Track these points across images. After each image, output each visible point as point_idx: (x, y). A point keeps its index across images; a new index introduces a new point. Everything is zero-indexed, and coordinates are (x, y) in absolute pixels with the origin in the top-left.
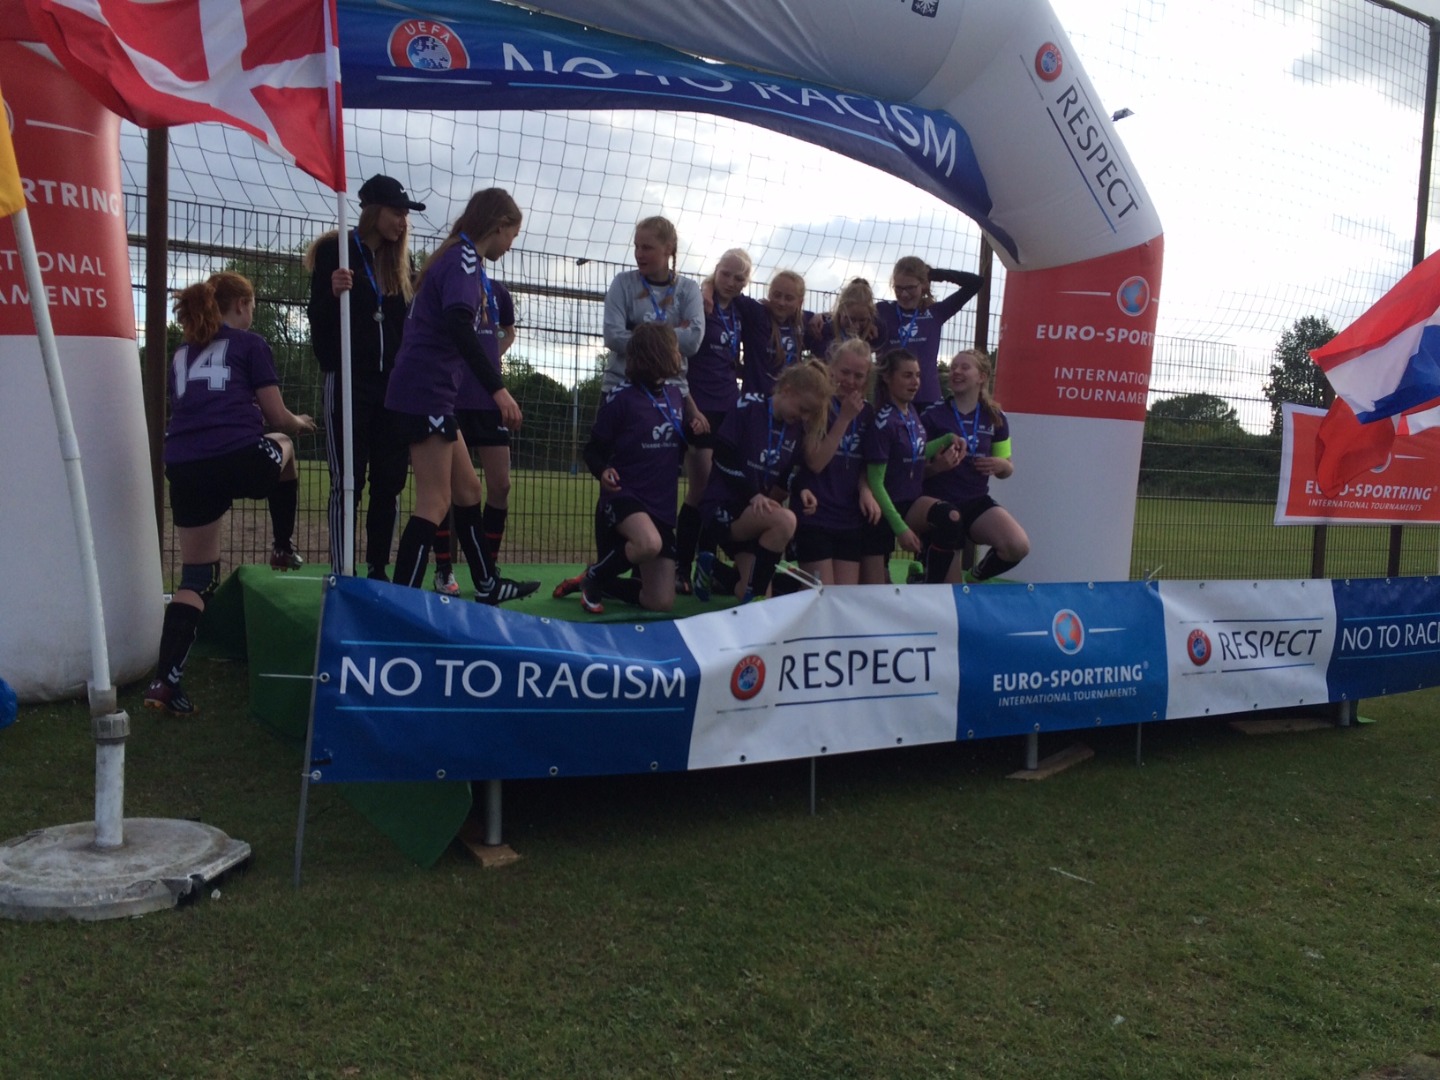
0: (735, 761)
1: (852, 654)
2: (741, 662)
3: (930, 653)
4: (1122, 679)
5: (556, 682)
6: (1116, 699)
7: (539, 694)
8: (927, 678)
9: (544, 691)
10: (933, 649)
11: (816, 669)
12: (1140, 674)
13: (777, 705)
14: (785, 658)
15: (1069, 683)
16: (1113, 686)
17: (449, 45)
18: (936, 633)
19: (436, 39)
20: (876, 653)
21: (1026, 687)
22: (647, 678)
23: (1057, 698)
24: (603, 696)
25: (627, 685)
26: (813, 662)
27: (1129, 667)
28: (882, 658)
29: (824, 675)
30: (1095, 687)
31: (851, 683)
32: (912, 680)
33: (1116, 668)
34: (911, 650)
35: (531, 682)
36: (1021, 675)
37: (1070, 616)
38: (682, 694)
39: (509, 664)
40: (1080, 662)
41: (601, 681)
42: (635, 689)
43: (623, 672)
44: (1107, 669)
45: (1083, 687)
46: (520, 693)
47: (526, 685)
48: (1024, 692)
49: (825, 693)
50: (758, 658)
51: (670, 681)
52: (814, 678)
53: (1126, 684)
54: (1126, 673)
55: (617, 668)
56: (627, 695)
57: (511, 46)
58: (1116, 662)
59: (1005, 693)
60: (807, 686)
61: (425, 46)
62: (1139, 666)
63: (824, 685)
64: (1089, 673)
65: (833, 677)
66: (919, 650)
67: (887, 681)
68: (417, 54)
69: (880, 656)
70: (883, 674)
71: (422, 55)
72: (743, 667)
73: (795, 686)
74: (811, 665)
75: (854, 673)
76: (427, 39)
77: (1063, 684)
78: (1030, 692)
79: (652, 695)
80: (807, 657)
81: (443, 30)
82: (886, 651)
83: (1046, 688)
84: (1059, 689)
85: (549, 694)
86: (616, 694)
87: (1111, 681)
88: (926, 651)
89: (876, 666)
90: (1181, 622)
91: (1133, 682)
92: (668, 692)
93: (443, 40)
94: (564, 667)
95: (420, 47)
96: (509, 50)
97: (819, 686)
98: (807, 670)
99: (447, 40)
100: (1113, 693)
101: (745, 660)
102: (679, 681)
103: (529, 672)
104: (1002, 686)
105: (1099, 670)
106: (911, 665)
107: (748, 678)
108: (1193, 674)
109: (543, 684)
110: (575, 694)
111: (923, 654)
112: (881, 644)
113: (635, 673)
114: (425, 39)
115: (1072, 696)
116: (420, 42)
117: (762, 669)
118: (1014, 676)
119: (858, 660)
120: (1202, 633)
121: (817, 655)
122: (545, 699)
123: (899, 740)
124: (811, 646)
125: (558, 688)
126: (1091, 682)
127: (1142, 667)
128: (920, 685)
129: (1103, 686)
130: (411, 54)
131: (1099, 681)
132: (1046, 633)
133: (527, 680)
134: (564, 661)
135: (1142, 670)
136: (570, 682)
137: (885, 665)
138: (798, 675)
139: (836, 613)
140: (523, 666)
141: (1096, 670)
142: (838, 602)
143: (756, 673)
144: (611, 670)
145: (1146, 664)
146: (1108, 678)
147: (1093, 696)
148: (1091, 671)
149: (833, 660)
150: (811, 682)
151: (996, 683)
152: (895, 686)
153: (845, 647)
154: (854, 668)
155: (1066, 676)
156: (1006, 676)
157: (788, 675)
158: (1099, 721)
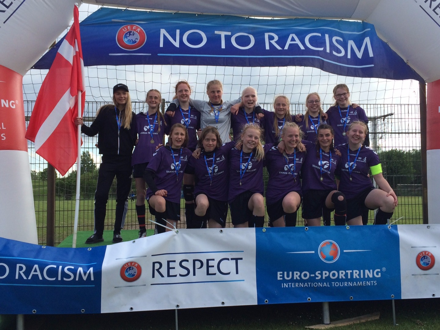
0: (128, 310)
1: (194, 261)
2: (125, 265)
3: (239, 261)
4: (366, 277)
5: (32, 273)
6: (362, 287)
7: (25, 278)
8: (237, 273)
9: (27, 276)
10: (241, 259)
11: (174, 268)
12: (380, 274)
13: (151, 285)
14: (154, 263)
15: (328, 278)
16: (360, 280)
17: (140, 33)
18: (243, 251)
19: (135, 32)
20: (208, 261)
21: (298, 278)
22: (74, 271)
23: (320, 284)
24: (54, 279)
25: (64, 274)
26: (172, 265)
27: (371, 271)
28: (211, 263)
29: (179, 270)
30: (347, 280)
31: (194, 274)
32: (229, 273)
33: (362, 271)
34: (228, 259)
35: (21, 272)
36: (295, 273)
37: (331, 243)
38: (92, 279)
39: (12, 265)
40: (337, 267)
41: (52, 272)
42: (69, 277)
43: (63, 269)
44: (354, 271)
45: (338, 279)
46: (17, 277)
47: (19, 274)
48: (297, 281)
49: (179, 279)
50: (135, 263)
51: (85, 273)
52: (172, 272)
53: (369, 279)
54: (369, 274)
55: (61, 267)
56: (65, 279)
57: (164, 30)
58: (361, 267)
59: (284, 281)
60: (169, 276)
61: (130, 35)
62: (379, 270)
63: (178, 275)
64: (342, 273)
65: (185, 272)
66: (232, 259)
67: (215, 274)
68: (127, 38)
69: (210, 262)
70: (211, 270)
71: (129, 38)
72: (127, 267)
73: (162, 276)
74: (171, 266)
75: (196, 270)
76: (131, 32)
77: (324, 278)
78: (301, 281)
79: (77, 279)
80: (169, 262)
81: (137, 27)
82: (213, 260)
83: (312, 280)
84: (321, 280)
85: (30, 278)
86: (59, 279)
87: (358, 277)
88: (237, 260)
89: (208, 267)
90: (412, 247)
91: (374, 278)
92: (85, 278)
93: (137, 32)
94: (36, 266)
95: (128, 35)
96: (163, 32)
97: (176, 276)
98: (169, 268)
99: (138, 31)
100: (360, 284)
101: (127, 264)
102: (90, 273)
103: (21, 268)
104: (283, 277)
105: (349, 272)
106: (228, 266)
107: (131, 272)
108: (421, 275)
109: (27, 273)
110: (41, 278)
111: (235, 261)
112: (210, 256)
113: (69, 269)
114: (130, 32)
115: (330, 284)
116: (128, 33)
117: (139, 268)
118: (291, 273)
119: (198, 264)
120: (429, 253)
121: (174, 261)
122: (27, 280)
123: (223, 303)
124: (171, 258)
125: (33, 275)
126: (344, 277)
127: (381, 270)
128: (233, 276)
129: (352, 280)
130: (124, 38)
131: (349, 277)
132: (314, 252)
133: (20, 272)
134: (36, 264)
135: (381, 272)
136: (38, 273)
137: (213, 266)
138: (164, 270)
139: (186, 242)
140: (18, 265)
141: (347, 271)
142: (186, 236)
143: (136, 270)
144: (58, 267)
145: (384, 269)
146: (356, 275)
147: (346, 284)
148: (344, 272)
149: (184, 264)
150: (171, 274)
151: (279, 276)
152: (219, 276)
153: (191, 258)
154: (196, 267)
155: (326, 274)
156: (285, 273)
157: (158, 270)
158: (352, 298)
